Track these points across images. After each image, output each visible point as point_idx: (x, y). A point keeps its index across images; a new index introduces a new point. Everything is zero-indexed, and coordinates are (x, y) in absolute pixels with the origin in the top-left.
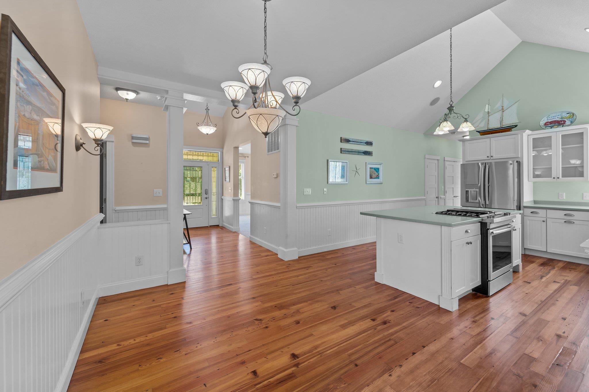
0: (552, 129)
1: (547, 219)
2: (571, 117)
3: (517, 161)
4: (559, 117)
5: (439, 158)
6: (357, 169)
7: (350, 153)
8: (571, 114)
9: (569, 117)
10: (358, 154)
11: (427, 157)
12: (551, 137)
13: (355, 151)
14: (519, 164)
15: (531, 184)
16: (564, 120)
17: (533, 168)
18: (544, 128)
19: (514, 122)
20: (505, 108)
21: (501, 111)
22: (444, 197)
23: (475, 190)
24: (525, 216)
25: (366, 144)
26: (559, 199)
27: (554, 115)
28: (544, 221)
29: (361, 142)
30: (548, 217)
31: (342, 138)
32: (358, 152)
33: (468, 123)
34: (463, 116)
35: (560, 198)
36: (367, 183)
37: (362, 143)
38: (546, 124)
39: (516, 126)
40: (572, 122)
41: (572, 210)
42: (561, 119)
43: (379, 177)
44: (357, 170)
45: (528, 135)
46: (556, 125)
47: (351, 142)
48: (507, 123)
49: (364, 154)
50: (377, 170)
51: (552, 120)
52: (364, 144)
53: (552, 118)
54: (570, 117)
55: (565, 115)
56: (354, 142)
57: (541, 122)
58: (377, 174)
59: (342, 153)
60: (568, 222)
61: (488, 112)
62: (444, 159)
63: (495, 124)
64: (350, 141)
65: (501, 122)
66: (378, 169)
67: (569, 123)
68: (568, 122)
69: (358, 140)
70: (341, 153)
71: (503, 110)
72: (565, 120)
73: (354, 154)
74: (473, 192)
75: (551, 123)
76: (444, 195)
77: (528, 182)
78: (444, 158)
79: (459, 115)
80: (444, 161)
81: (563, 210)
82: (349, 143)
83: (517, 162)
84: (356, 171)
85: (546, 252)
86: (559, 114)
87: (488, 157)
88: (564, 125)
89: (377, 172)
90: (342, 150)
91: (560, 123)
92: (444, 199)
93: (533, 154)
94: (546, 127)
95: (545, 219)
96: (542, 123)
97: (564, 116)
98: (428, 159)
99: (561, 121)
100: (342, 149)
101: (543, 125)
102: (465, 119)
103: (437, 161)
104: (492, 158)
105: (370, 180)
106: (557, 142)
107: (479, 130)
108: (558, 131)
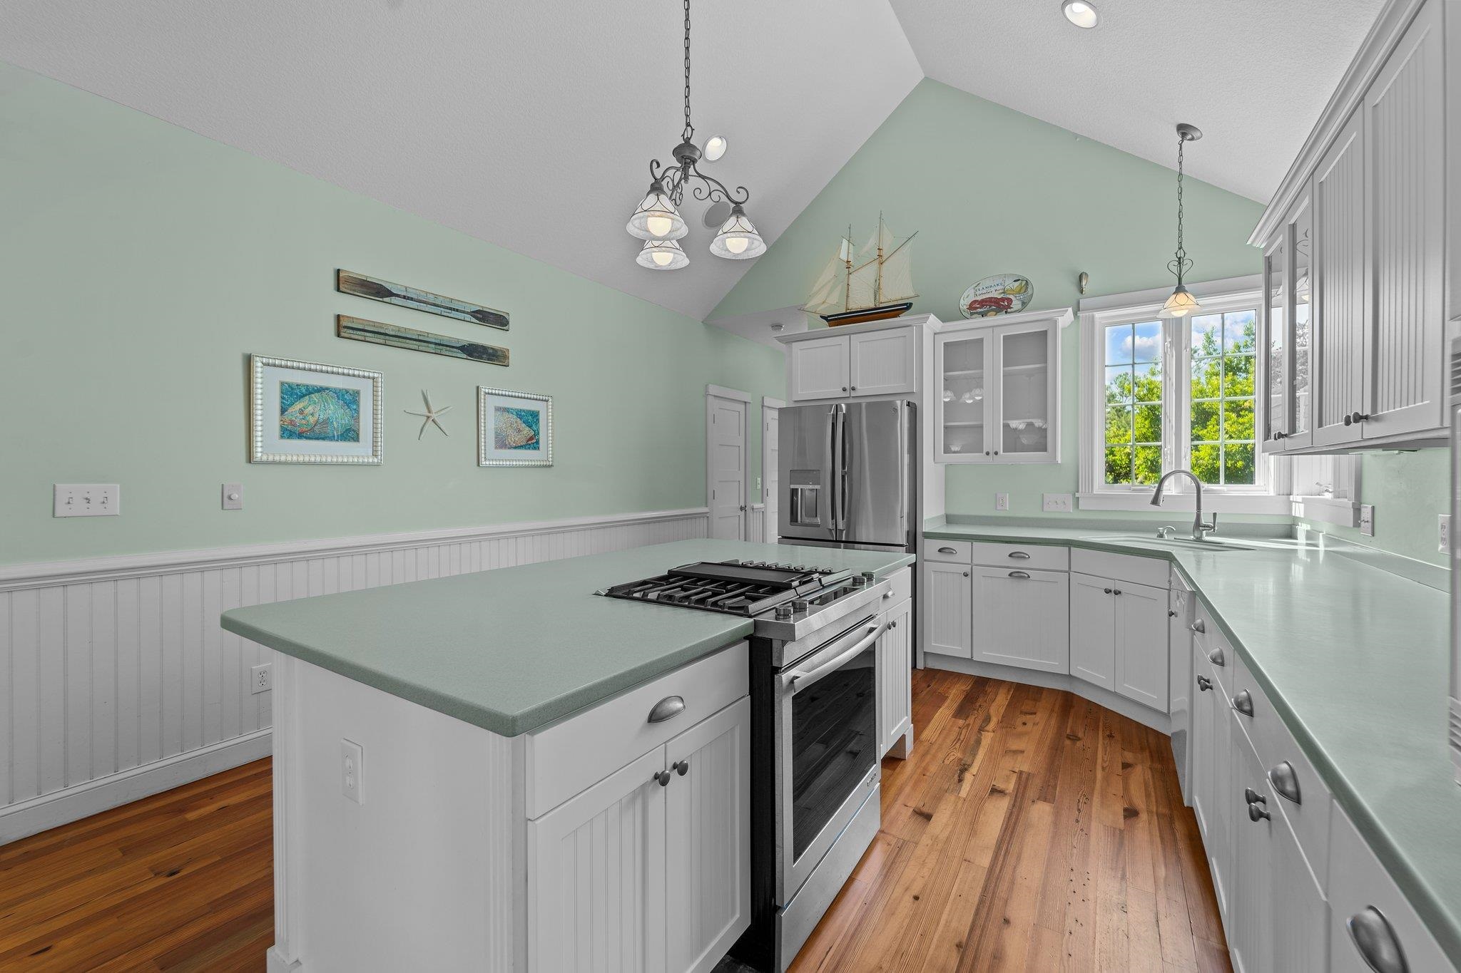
0: (985, 319)
1: (974, 567)
2: (1023, 291)
3: (909, 402)
4: (998, 288)
5: (747, 397)
6: (433, 409)
7: (388, 342)
8: (1021, 284)
9: (1018, 289)
10: (438, 351)
11: (713, 390)
12: (981, 341)
13: (421, 338)
14: (914, 410)
15: (941, 468)
16: (1008, 296)
17: (946, 427)
18: (968, 316)
19: (905, 296)
20: (885, 253)
21: (877, 262)
22: (762, 505)
23: (811, 487)
24: (925, 560)
25: (477, 318)
26: (996, 509)
27: (988, 283)
28: (966, 575)
29: (451, 309)
30: (974, 562)
31: (341, 275)
32: (441, 347)
33: (744, 222)
34: (726, 192)
35: (999, 508)
36: (483, 463)
37: (457, 310)
38: (972, 307)
39: (909, 306)
40: (1024, 304)
41: (1025, 541)
42: (1002, 296)
43: (537, 442)
44: (429, 412)
45: (935, 334)
46: (993, 310)
47: (394, 300)
48: (890, 296)
49: (465, 356)
50: (531, 418)
51: (984, 297)
52: (468, 317)
53: (985, 291)
54: (1020, 290)
55: (1011, 285)
56: (409, 298)
57: (962, 301)
58: (527, 432)
59: (343, 334)
60: (1016, 575)
61: (848, 262)
62: (763, 402)
63: (862, 300)
64: (391, 294)
65: (877, 291)
66: (535, 415)
67: (1020, 306)
68: (1016, 304)
69: (436, 296)
70: (339, 335)
71: (881, 260)
72: (1011, 297)
73: (416, 347)
74: (807, 493)
75: (983, 303)
76: (762, 503)
77: (933, 463)
78: (763, 398)
79: (714, 186)
80: (763, 406)
81: (1007, 542)
82: (386, 299)
83: (909, 404)
84: (428, 417)
85: (971, 660)
86: (999, 281)
87: (844, 390)
88: (1009, 310)
89: (530, 427)
90: (344, 323)
91: (999, 305)
92: (761, 513)
93: (945, 397)
94: (972, 314)
95: (967, 569)
96: (964, 303)
97: (1008, 287)
98: (715, 396)
99: (1003, 300)
100: (341, 319)
101: (965, 307)
102: (736, 203)
103: (743, 406)
104: (853, 394)
105: (494, 456)
106: (994, 356)
107: (826, 314)
108: (996, 326)
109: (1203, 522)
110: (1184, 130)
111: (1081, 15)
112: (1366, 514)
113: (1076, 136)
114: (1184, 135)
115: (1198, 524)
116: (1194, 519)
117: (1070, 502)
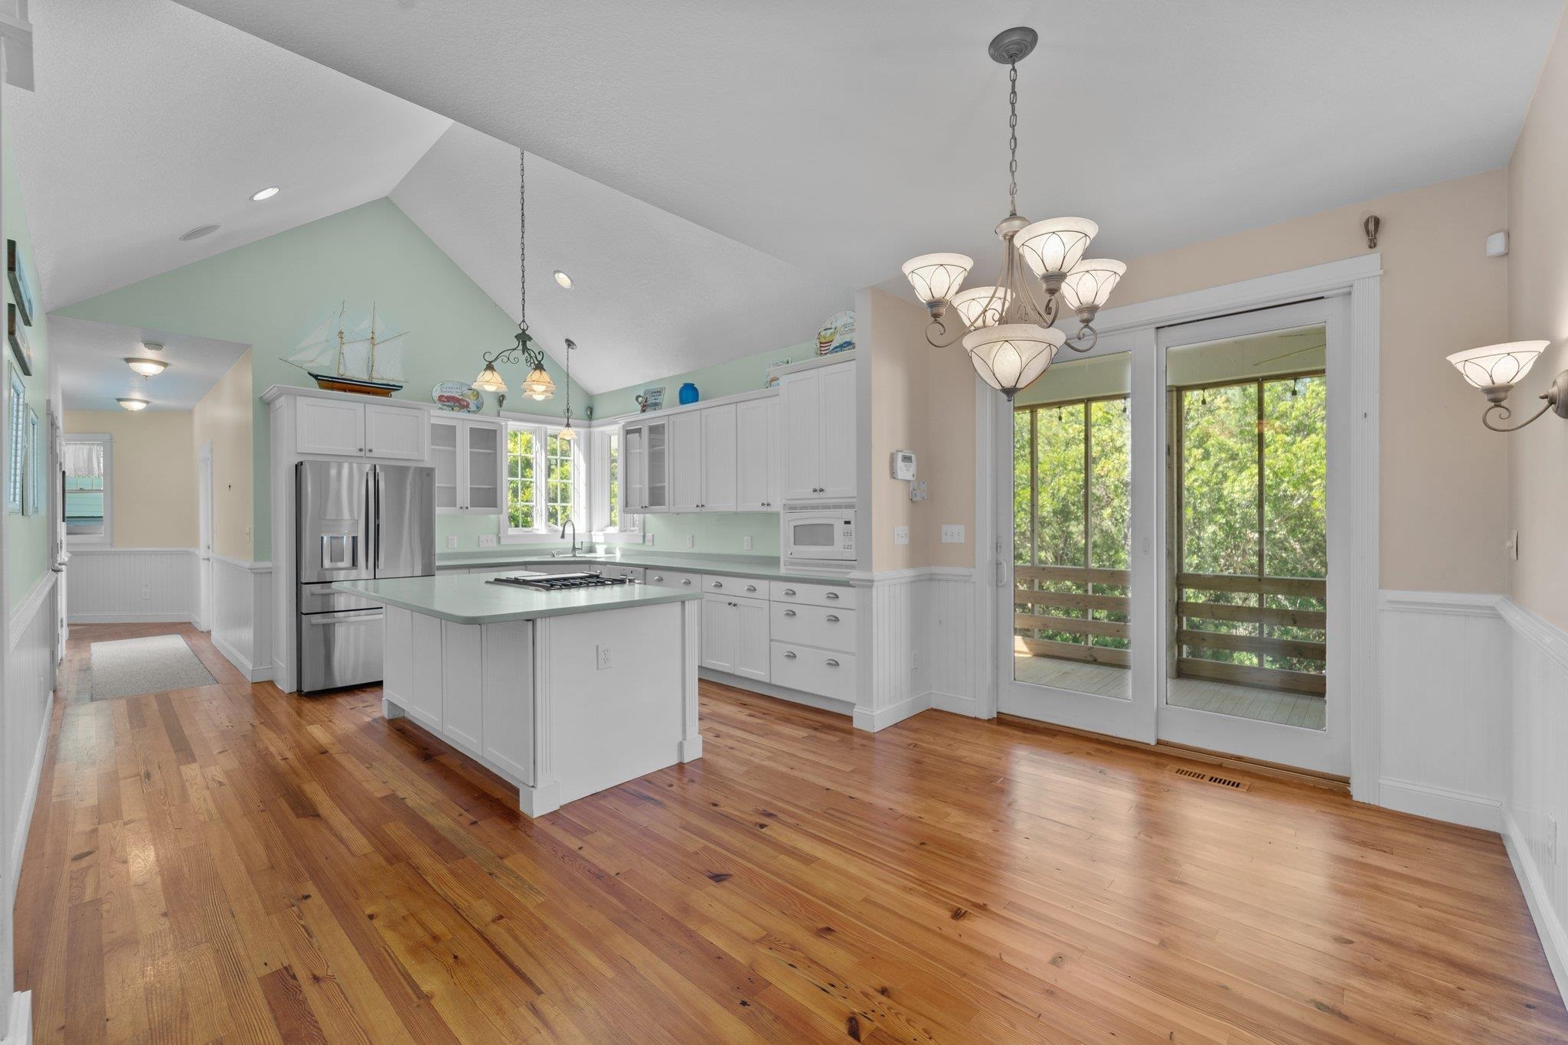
0: (452, 412)
4: (457, 391)
8: (474, 393)
9: (472, 396)
12: (453, 427)
16: (466, 399)
18: (440, 406)
19: (395, 378)
20: (378, 338)
21: (370, 342)
26: (448, 547)
27: (450, 385)
35: (450, 547)
38: (441, 399)
39: (399, 388)
40: (478, 408)
42: (462, 397)
46: (456, 406)
48: (384, 374)
51: (449, 395)
53: (448, 391)
54: (474, 397)
57: (433, 393)
61: (340, 332)
63: (356, 371)
65: (371, 367)
67: (475, 409)
68: (472, 407)
71: (374, 341)
72: (468, 400)
74: (334, 541)
75: (450, 399)
86: (458, 386)
87: (361, 450)
88: (468, 409)
91: (461, 404)
94: (442, 404)
96: (436, 395)
97: (465, 392)
99: (463, 401)
101: (437, 398)
104: (369, 455)
106: (463, 439)
107: (315, 372)
108: (466, 420)
109: (576, 546)
110: (570, 343)
111: (563, 279)
112: (649, 535)
113: (496, 305)
114: (569, 345)
115: (574, 549)
116: (572, 546)
117: (495, 539)
